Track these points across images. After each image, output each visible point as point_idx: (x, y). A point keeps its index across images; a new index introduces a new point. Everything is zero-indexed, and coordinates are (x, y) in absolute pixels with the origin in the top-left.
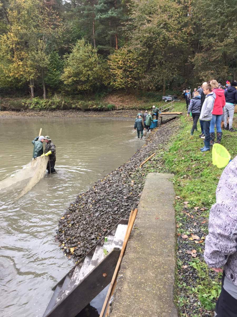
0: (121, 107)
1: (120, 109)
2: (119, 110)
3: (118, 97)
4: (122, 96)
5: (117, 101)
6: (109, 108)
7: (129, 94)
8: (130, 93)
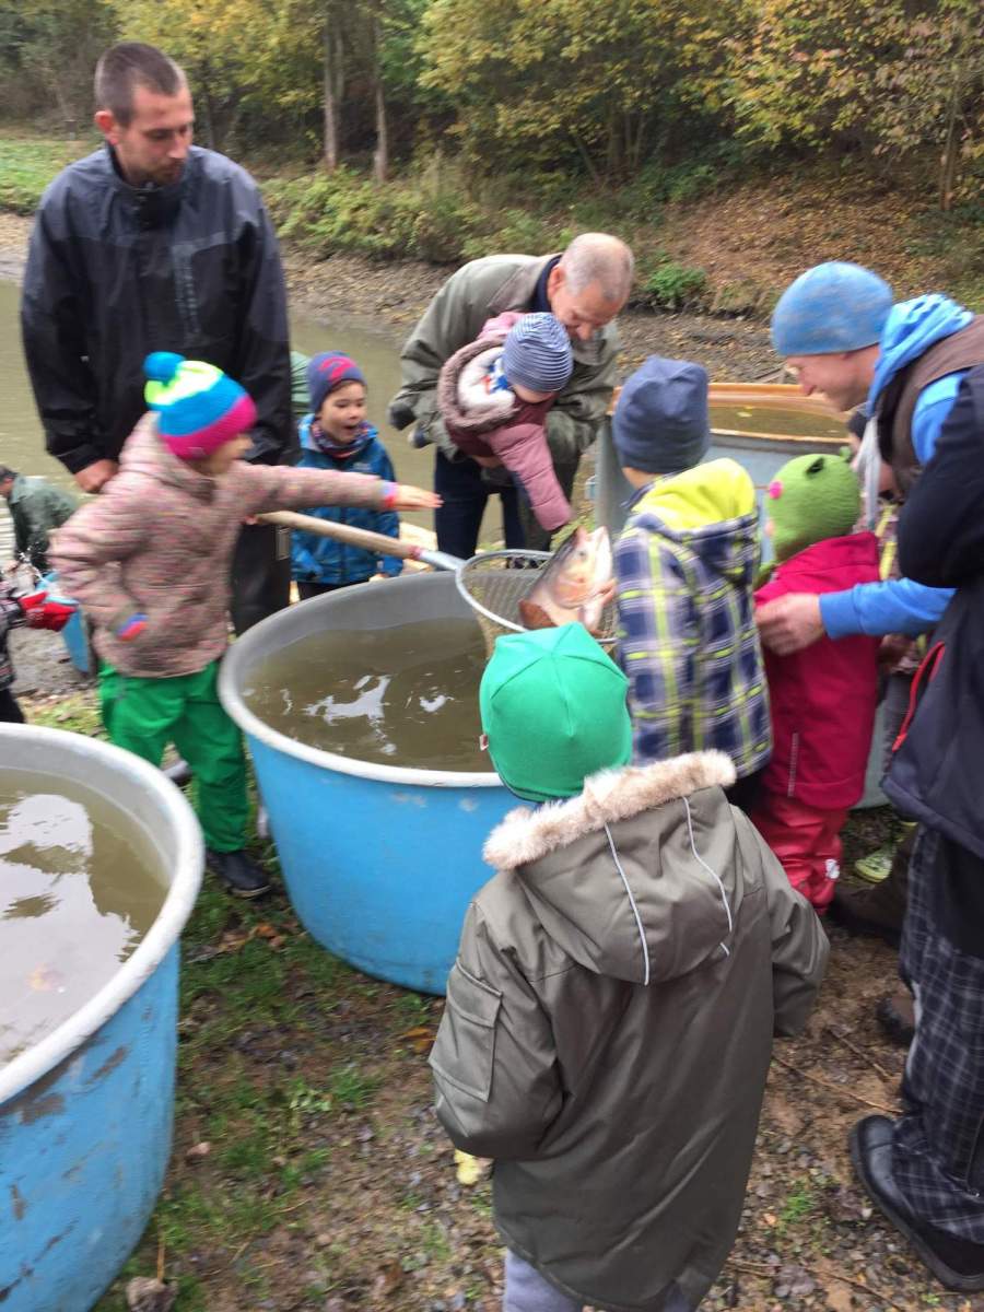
0: (742, 300)
1: (734, 315)
2: (721, 315)
3: (787, 214)
4: (815, 205)
5: (751, 246)
6: (656, 292)
7: (882, 193)
8: (893, 186)
